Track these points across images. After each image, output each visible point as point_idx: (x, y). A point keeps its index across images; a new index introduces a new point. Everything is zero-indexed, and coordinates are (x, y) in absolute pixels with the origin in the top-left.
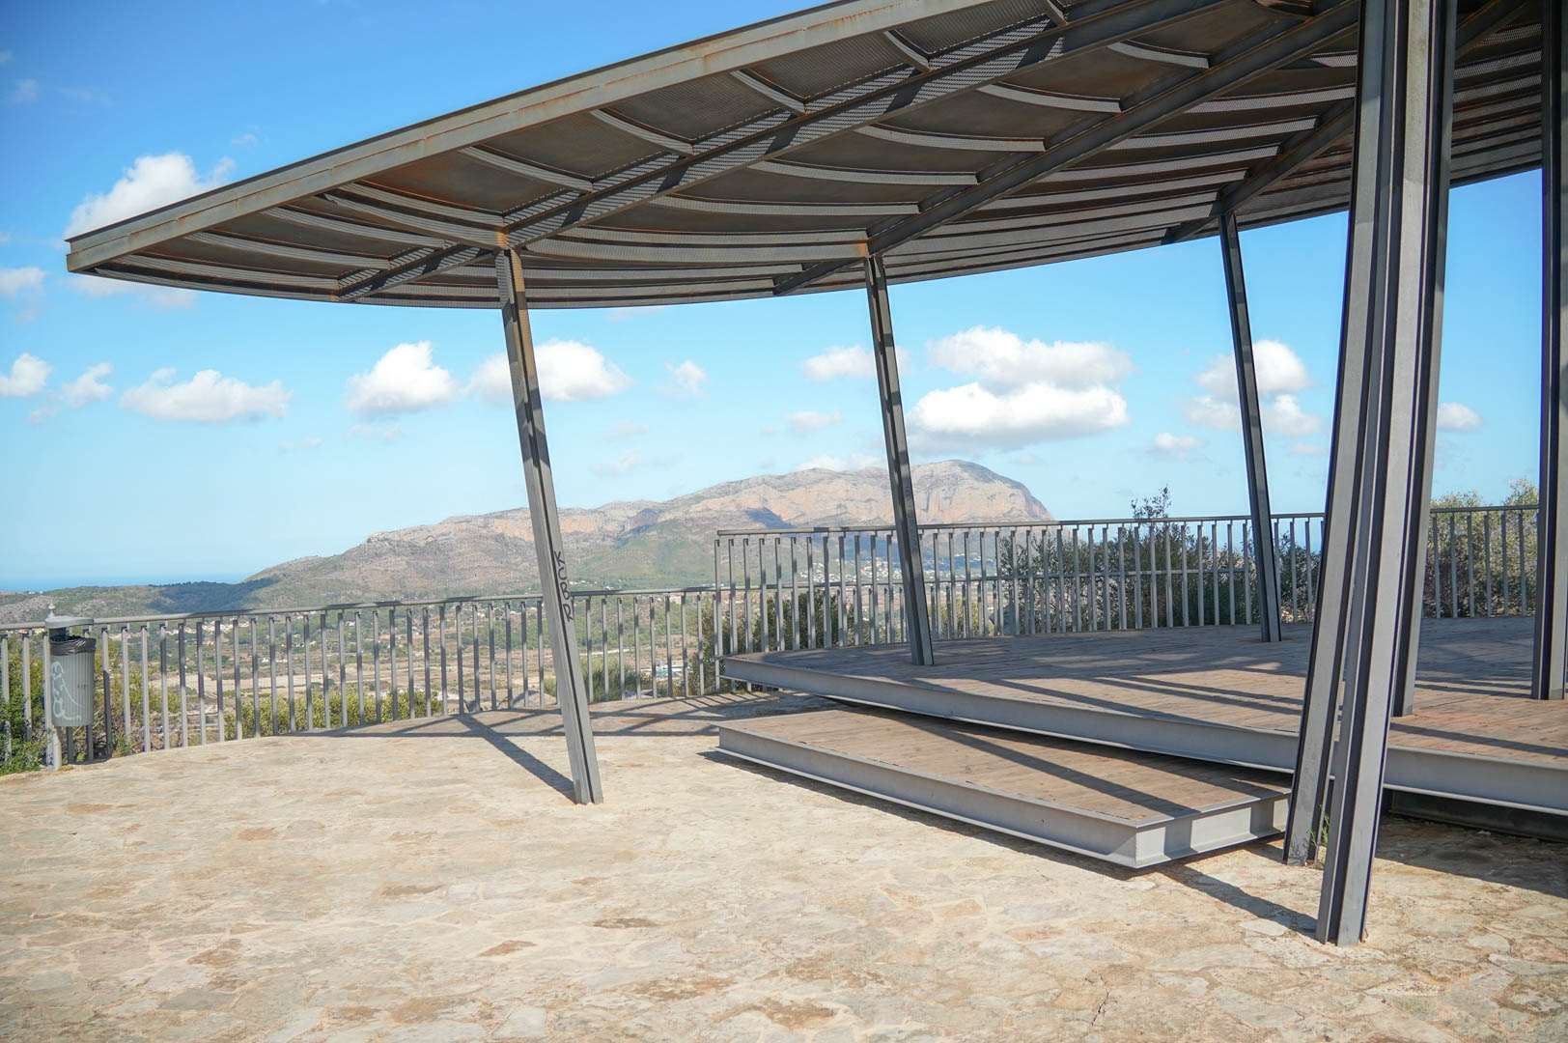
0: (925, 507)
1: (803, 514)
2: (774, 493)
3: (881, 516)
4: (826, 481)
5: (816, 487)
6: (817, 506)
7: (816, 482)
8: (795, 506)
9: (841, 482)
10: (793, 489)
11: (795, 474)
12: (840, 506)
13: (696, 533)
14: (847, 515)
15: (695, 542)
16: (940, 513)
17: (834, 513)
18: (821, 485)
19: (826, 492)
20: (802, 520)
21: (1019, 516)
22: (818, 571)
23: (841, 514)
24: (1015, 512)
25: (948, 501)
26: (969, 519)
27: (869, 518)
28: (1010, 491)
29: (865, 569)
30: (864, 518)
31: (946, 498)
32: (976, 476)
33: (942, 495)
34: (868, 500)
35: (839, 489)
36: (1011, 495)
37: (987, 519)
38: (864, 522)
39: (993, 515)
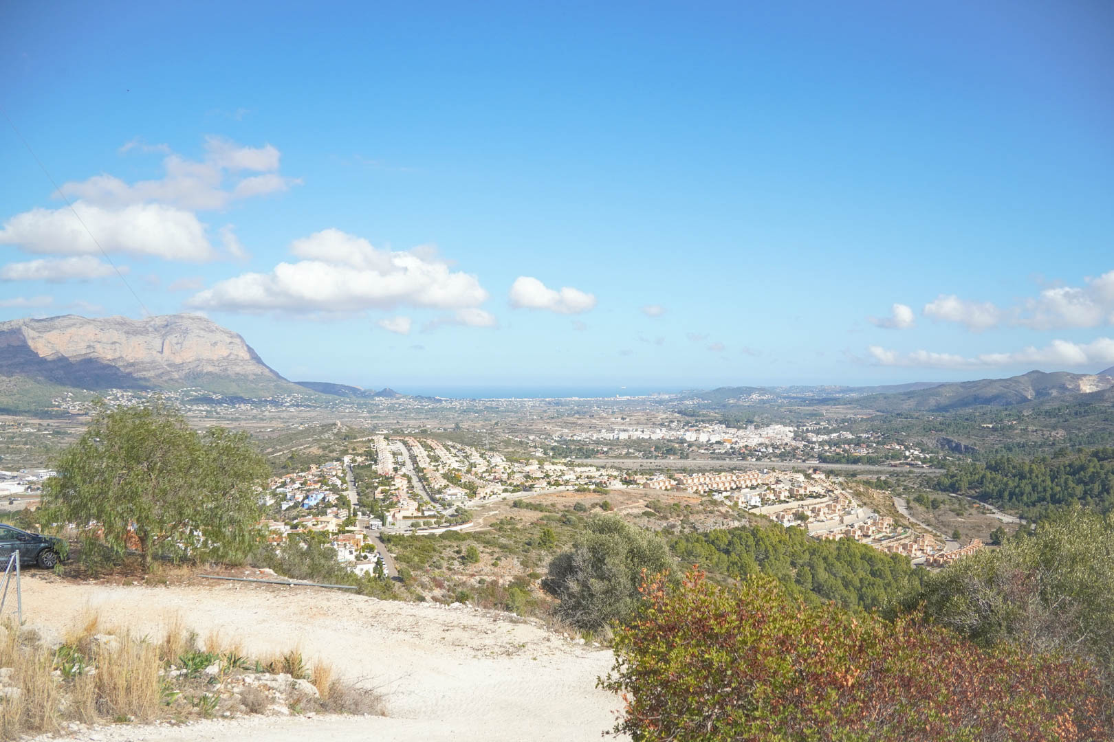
0: (161, 350)
1: (56, 351)
2: (33, 333)
3: (124, 356)
4: (78, 325)
5: (69, 330)
6: (70, 345)
7: (70, 326)
8: (50, 346)
9: (91, 327)
10: (49, 331)
12: (89, 347)
14: (96, 354)
16: (172, 356)
17: (84, 352)
18: (74, 329)
19: (78, 335)
20: (55, 356)
21: (236, 359)
22: (68, 399)
23: (89, 353)
24: (232, 357)
25: (179, 345)
26: (195, 361)
27: (113, 358)
28: (229, 340)
29: (108, 398)
30: (109, 357)
31: (177, 343)
32: (203, 327)
33: (175, 341)
34: (113, 343)
35: (89, 333)
36: (230, 343)
37: (210, 362)
38: (109, 360)
39: (215, 358)
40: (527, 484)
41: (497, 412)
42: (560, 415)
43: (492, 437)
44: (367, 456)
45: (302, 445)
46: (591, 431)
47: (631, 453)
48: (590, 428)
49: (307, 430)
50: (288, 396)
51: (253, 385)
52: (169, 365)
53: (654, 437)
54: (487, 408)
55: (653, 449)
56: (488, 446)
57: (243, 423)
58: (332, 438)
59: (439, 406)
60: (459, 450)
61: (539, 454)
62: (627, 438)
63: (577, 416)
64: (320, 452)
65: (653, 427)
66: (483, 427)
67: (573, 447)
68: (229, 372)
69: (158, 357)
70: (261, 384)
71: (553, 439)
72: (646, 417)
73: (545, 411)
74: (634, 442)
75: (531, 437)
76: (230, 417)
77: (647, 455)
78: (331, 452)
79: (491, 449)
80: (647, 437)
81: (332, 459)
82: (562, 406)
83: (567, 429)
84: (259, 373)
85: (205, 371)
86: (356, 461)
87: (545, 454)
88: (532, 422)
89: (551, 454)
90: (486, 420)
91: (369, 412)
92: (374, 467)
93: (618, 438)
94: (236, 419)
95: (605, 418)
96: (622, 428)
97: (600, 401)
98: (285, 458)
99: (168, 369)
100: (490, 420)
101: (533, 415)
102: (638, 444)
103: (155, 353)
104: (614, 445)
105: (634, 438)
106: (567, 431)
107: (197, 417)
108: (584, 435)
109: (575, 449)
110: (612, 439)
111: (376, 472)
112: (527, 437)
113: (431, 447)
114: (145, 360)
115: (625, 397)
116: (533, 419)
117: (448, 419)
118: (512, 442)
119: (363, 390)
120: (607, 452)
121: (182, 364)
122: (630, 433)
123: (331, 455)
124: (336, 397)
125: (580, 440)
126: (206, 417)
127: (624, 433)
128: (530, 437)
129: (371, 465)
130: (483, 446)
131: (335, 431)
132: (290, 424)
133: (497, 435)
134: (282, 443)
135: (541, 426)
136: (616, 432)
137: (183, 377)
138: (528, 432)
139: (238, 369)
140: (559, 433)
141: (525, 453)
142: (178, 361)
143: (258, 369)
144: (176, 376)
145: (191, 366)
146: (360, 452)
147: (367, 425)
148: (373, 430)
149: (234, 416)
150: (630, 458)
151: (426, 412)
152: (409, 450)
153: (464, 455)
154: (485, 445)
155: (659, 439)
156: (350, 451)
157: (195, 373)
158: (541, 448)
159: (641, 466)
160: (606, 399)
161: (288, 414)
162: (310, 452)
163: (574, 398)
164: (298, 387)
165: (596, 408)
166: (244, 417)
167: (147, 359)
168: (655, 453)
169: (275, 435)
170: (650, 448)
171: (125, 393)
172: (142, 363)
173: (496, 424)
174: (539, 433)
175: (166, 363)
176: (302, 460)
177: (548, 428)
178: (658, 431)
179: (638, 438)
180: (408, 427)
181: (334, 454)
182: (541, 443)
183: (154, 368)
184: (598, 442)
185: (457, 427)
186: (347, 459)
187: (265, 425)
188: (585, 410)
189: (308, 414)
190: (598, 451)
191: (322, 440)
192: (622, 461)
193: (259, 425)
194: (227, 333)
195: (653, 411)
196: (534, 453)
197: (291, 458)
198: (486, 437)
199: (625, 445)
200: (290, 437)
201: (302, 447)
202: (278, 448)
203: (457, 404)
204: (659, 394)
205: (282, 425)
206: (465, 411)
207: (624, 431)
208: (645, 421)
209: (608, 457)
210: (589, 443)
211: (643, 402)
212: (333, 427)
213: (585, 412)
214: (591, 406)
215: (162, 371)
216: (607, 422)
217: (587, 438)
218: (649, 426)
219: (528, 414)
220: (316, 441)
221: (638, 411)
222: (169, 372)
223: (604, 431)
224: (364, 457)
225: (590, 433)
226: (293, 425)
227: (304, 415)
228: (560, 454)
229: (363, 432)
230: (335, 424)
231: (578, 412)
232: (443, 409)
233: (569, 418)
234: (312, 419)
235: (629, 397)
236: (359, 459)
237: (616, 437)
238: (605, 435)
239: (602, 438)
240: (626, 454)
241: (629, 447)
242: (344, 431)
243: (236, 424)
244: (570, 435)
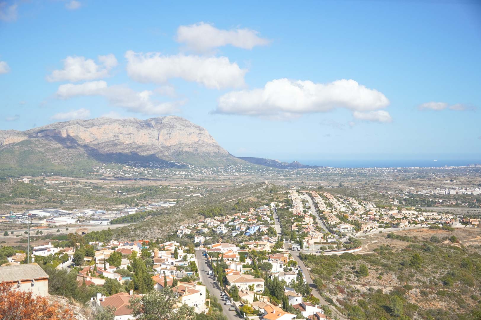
0: (157, 138)
1: (97, 139)
2: (82, 129)
3: (136, 142)
4: (109, 123)
5: (103, 126)
6: (104, 135)
7: (103, 124)
8: (92, 136)
9: (116, 124)
10: (92, 127)
11: (93, 119)
12: (115, 136)
13: (40, 147)
14: (119, 141)
15: (40, 152)
16: (164, 141)
17: (112, 139)
18: (106, 126)
19: (108, 129)
20: (96, 142)
21: (202, 143)
22: (103, 167)
23: (116, 140)
24: (200, 142)
25: (169, 135)
26: (178, 144)
27: (129, 143)
28: (198, 132)
29: (126, 167)
30: (127, 142)
31: (167, 134)
32: (183, 124)
33: (166, 132)
34: (130, 134)
35: (115, 128)
36: (199, 134)
37: (187, 145)
38: (127, 144)
39: (190, 143)
40: (394, 223)
41: (366, 177)
42: (407, 178)
43: (365, 192)
44: (285, 203)
45: (244, 195)
46: (429, 188)
47: (459, 204)
48: (429, 186)
49: (246, 186)
50: (234, 166)
51: (213, 159)
52: (163, 147)
53: (475, 193)
54: (359, 173)
55: (475, 201)
56: (362, 198)
57: (207, 182)
58: (263, 191)
59: (328, 172)
60: (345, 200)
61: (396, 203)
62: (455, 193)
63: (419, 179)
64: (256, 200)
65: (473, 187)
66: (357, 185)
67: (418, 199)
68: (198, 151)
69: (156, 143)
70: (218, 159)
71: (404, 194)
72: (467, 180)
73: (397, 176)
74: (461, 196)
75: (390, 193)
76: (199, 178)
77: (471, 205)
78: (263, 199)
79: (365, 200)
80: (470, 193)
81: (263, 205)
82: (408, 172)
83: (413, 187)
84: (217, 151)
85: (184, 150)
86: (279, 206)
87: (399, 203)
88: (389, 182)
89: (404, 203)
90: (359, 181)
91: (284, 176)
92: (290, 210)
93: (449, 194)
94: (203, 180)
95: (439, 180)
96: (451, 187)
97: (434, 169)
98: (234, 203)
99: (162, 150)
100: (361, 181)
101: (390, 178)
102: (464, 198)
103: (154, 140)
104: (446, 198)
105: (461, 193)
106: (413, 188)
107: (179, 178)
108: (425, 191)
109: (419, 201)
110: (444, 194)
111: (292, 213)
112: (387, 192)
113: (327, 198)
114: (148, 144)
115: (451, 167)
116: (389, 181)
117: (334, 181)
118: (378, 195)
119: (280, 162)
120: (442, 203)
121: (171, 146)
122: (458, 190)
123: (263, 201)
124: (264, 166)
125: (423, 195)
126: (185, 178)
127: (453, 190)
128: (388, 193)
129: (288, 209)
130: (358, 197)
131: (265, 187)
132: (236, 183)
133: (367, 191)
134: (232, 195)
135: (395, 185)
136: (447, 190)
137: (171, 154)
138: (388, 189)
139: (204, 149)
140: (407, 190)
141: (387, 202)
142: (168, 144)
143: (216, 150)
144: (167, 153)
145: (175, 148)
146: (281, 200)
147: (284, 183)
148: (288, 187)
149: (202, 178)
150: (459, 207)
151: (320, 176)
152: (312, 199)
153: (348, 203)
154: (360, 197)
155: (478, 195)
156: (275, 199)
157: (178, 152)
158: (397, 199)
159: (468, 212)
160: (438, 168)
161: (235, 177)
162: (249, 200)
163: (416, 168)
164: (239, 160)
165: (431, 174)
166: (207, 179)
167: (150, 144)
168: (477, 204)
169: (227, 189)
170: (473, 200)
171: (136, 164)
172: (147, 146)
173: (366, 183)
174: (395, 190)
175: (161, 146)
176: (244, 205)
177: (400, 187)
178: (477, 189)
179: (464, 194)
180: (309, 185)
181: (265, 201)
182: (396, 196)
183: (154, 149)
184: (435, 196)
185: (341, 185)
186: (273, 204)
187: (220, 183)
188: (425, 175)
189: (246, 177)
190: (436, 202)
191: (256, 192)
192: (453, 209)
193: (217, 183)
194: (197, 127)
195: (472, 176)
196: (393, 203)
197: (237, 203)
198: (360, 192)
199: (454, 198)
200: (237, 191)
201: (244, 197)
202: (229, 197)
203: (339, 170)
204: (476, 165)
205: (231, 184)
206: (345, 176)
207: (453, 189)
208: (467, 182)
209: (443, 206)
210: (429, 197)
211: (465, 170)
212: (263, 185)
213: (425, 177)
214: (428, 173)
215: (158, 150)
216: (440, 183)
217: (427, 193)
218: (471, 186)
219: (386, 178)
220: (253, 193)
221: (461, 176)
222: (163, 151)
223: (438, 189)
224: (284, 203)
225: (429, 190)
226: (237, 183)
227: (244, 177)
228: (410, 204)
229: (282, 188)
230: (264, 183)
231: (419, 177)
232: (331, 174)
233: (414, 180)
234: (249, 180)
235: (454, 167)
236: (281, 205)
237: (447, 192)
238: (438, 191)
239: (438, 193)
240: (456, 204)
241: (457, 200)
242: (270, 187)
243: (202, 183)
244: (416, 191)
